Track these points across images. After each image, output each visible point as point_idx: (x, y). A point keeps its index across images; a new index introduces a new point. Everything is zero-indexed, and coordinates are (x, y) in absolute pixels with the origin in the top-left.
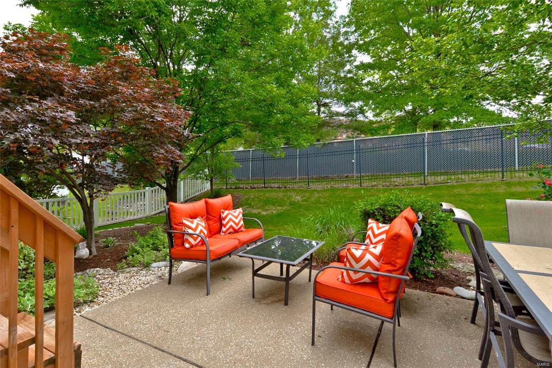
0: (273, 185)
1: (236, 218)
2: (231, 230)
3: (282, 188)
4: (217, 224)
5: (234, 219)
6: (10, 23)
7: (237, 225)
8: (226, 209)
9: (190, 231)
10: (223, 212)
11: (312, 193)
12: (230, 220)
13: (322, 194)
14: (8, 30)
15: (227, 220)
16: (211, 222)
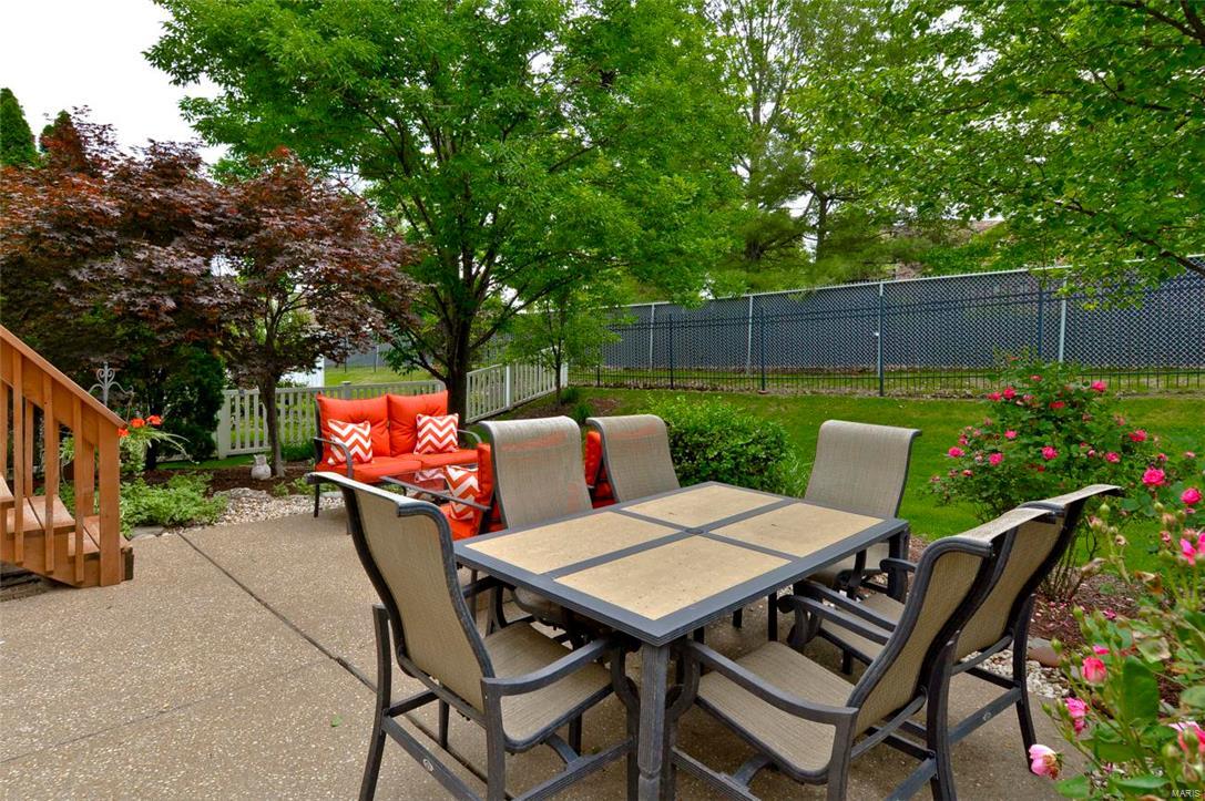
0: (691, 383)
1: (441, 429)
2: (429, 448)
3: (707, 389)
4: (406, 436)
5: (436, 430)
6: (188, 98)
7: (441, 440)
8: (425, 414)
9: (338, 441)
10: (420, 418)
11: (767, 404)
12: (430, 431)
13: (786, 408)
14: (186, 109)
15: (424, 430)
16: (396, 433)
